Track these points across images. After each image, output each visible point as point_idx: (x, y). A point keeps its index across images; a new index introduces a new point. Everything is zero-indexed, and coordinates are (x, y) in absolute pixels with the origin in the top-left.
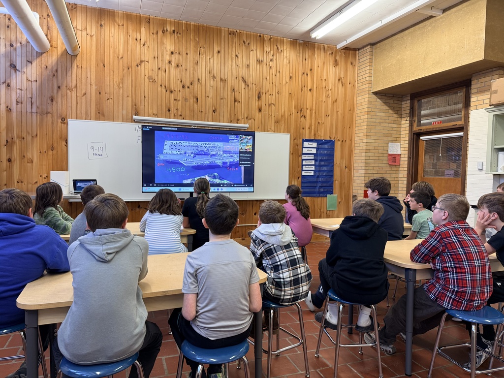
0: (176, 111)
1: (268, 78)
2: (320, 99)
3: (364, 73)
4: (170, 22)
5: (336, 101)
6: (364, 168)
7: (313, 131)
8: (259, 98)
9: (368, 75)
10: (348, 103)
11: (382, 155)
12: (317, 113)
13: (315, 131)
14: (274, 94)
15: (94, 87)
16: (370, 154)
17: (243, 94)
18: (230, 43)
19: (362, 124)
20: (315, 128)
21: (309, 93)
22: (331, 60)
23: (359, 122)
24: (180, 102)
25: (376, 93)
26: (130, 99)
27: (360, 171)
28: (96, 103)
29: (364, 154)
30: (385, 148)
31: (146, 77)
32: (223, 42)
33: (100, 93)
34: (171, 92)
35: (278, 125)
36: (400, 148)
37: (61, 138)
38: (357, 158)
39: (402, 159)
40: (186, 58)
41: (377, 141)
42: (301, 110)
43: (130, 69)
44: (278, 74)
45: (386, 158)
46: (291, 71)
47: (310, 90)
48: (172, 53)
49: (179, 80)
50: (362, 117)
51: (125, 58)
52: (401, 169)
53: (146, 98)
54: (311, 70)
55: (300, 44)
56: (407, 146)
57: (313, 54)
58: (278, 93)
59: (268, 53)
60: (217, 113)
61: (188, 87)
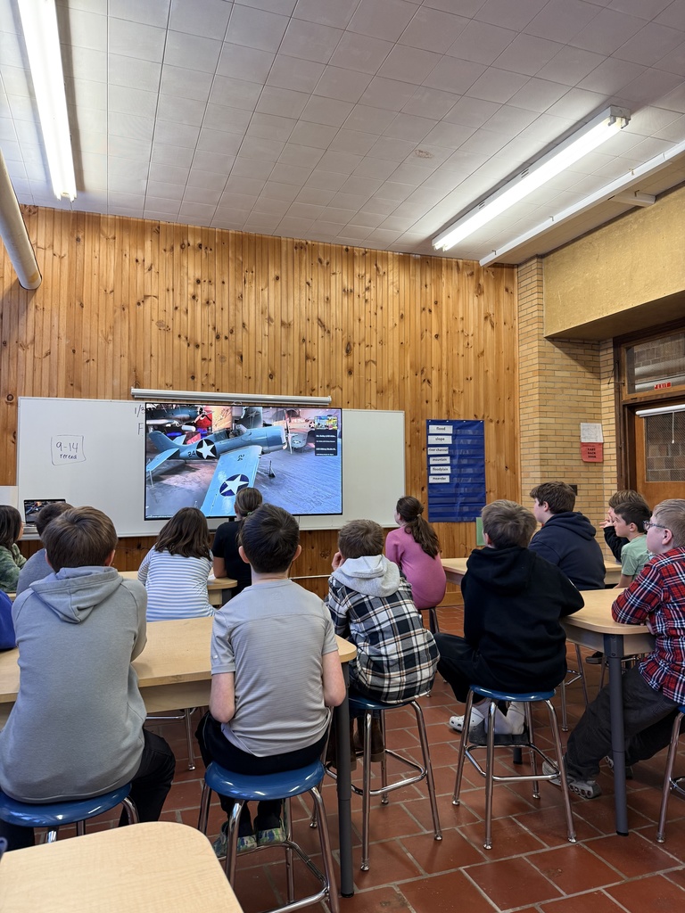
0: (204, 378)
1: (363, 319)
2: (455, 352)
3: (529, 304)
4: (194, 231)
5: (482, 353)
6: (538, 468)
7: (444, 405)
8: (347, 351)
9: (536, 308)
10: (503, 356)
11: (569, 445)
12: (450, 375)
13: (447, 405)
14: (374, 345)
15: (64, 342)
16: (547, 444)
17: (320, 347)
18: (297, 262)
19: (530, 392)
20: (447, 401)
21: (435, 342)
22: (470, 285)
23: (524, 388)
24: (213, 363)
25: (551, 338)
26: (125, 360)
27: (532, 475)
28: (67, 367)
29: (537, 444)
30: (575, 433)
31: (154, 323)
32: (284, 262)
33: (74, 351)
34: (197, 346)
35: (383, 396)
36: (602, 432)
37: (5, 429)
38: (526, 451)
39: (606, 452)
40: (223, 289)
41: (559, 421)
42: (422, 371)
43: (126, 310)
44: (379, 312)
45: (577, 451)
46: (402, 305)
47: (437, 336)
48: (198, 282)
49: (211, 327)
50: (530, 380)
51: (117, 292)
52: (605, 469)
53: (154, 358)
54: (436, 303)
55: (416, 261)
56: (614, 427)
57: (439, 277)
58: (381, 342)
59: (362, 277)
60: (276, 379)
61: (226, 338)
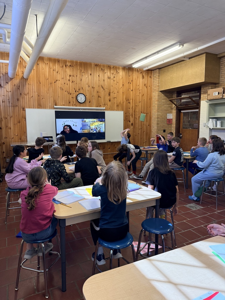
0: (72, 103)
1: (113, 86)
2: (137, 95)
3: (156, 82)
4: (69, 61)
5: (143, 95)
6: (156, 126)
7: (133, 109)
8: (109, 95)
9: (158, 83)
10: (149, 96)
11: (164, 119)
12: (135, 101)
13: (134, 109)
14: (116, 93)
15: (36, 93)
16: (159, 119)
17: (102, 94)
18: (96, 70)
19: (155, 106)
20: (134, 108)
21: (131, 92)
22: (141, 76)
23: (154, 104)
24: (74, 99)
25: (161, 91)
26: (52, 98)
28: (37, 100)
29: (156, 119)
30: (166, 116)
31: (59, 88)
32: (92, 71)
33: (39, 96)
34: (70, 94)
35: (118, 107)
36: (172, 116)
37: (23, 117)
38: (154, 121)
39: (173, 121)
40: (76, 78)
41: (162, 113)
42: (128, 100)
43: (52, 84)
44: (117, 83)
45: (166, 121)
46: (123, 82)
47: (132, 90)
48: (70, 76)
49: (74, 88)
50: (155, 102)
51: (49, 79)
52: (172, 125)
53: (60, 97)
54: (132, 81)
55: (127, 69)
56: (175, 115)
57: (133, 74)
58: (118, 92)
59: (113, 74)
60: (91, 103)
61: (78, 92)
